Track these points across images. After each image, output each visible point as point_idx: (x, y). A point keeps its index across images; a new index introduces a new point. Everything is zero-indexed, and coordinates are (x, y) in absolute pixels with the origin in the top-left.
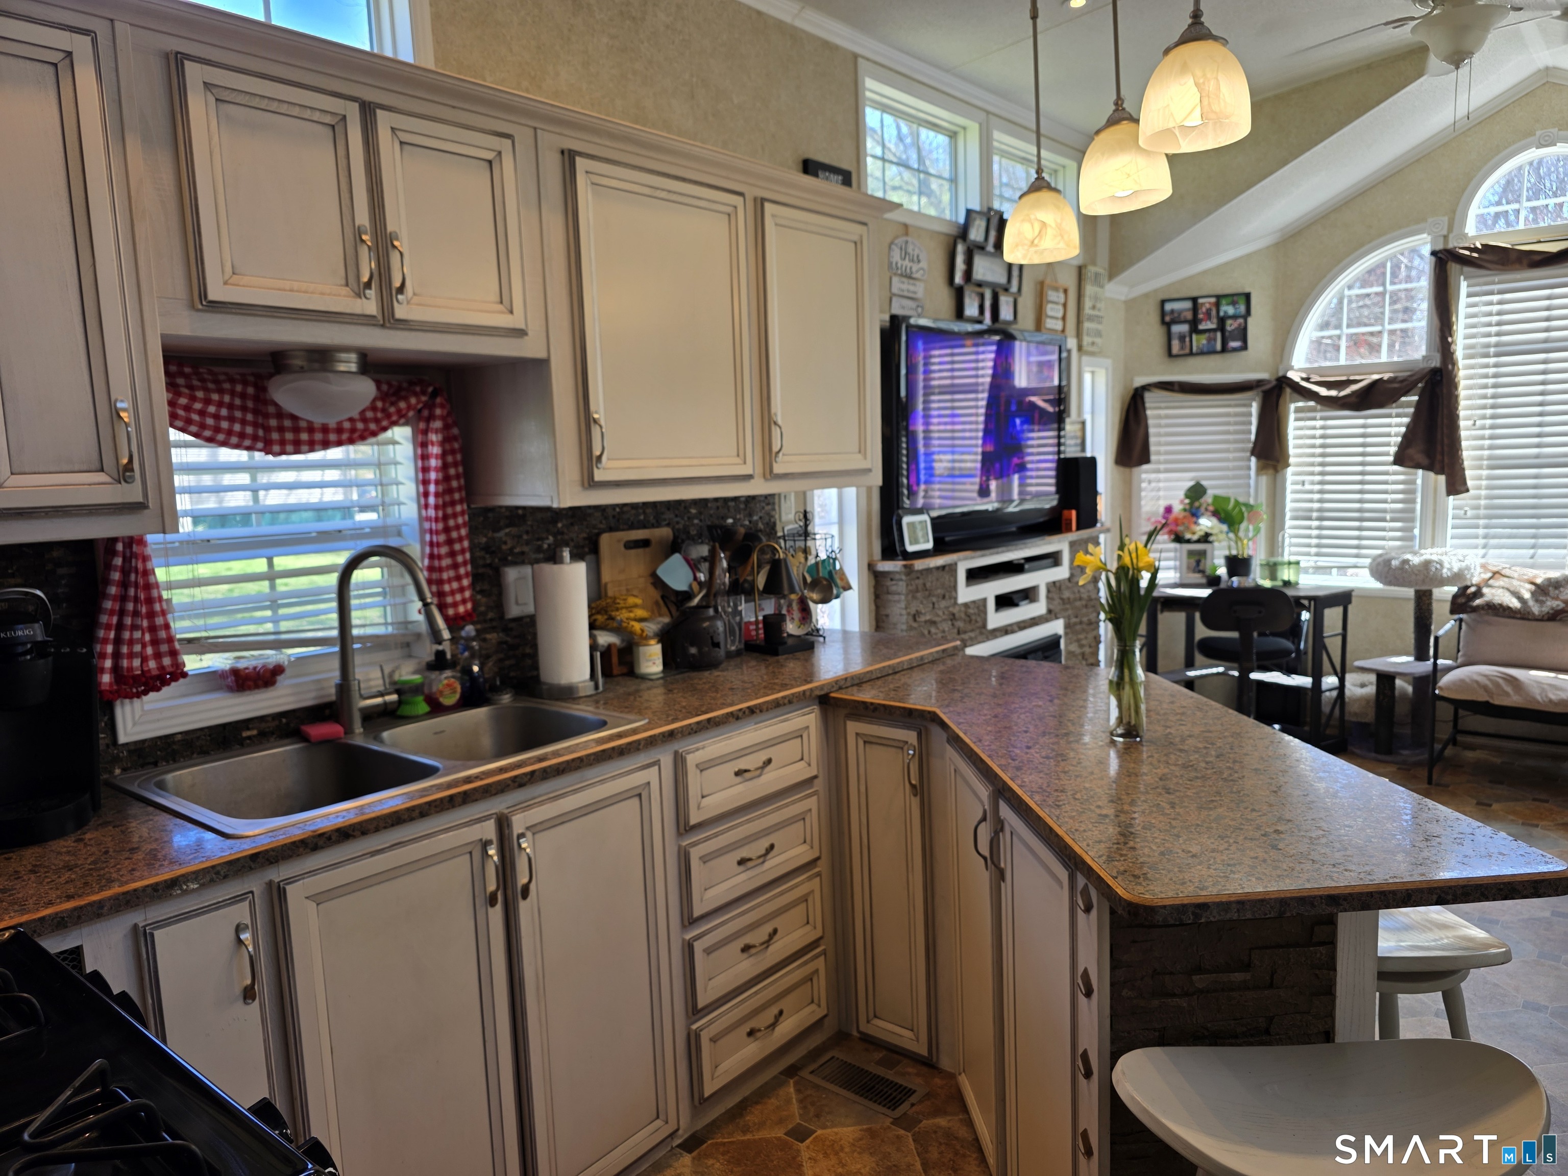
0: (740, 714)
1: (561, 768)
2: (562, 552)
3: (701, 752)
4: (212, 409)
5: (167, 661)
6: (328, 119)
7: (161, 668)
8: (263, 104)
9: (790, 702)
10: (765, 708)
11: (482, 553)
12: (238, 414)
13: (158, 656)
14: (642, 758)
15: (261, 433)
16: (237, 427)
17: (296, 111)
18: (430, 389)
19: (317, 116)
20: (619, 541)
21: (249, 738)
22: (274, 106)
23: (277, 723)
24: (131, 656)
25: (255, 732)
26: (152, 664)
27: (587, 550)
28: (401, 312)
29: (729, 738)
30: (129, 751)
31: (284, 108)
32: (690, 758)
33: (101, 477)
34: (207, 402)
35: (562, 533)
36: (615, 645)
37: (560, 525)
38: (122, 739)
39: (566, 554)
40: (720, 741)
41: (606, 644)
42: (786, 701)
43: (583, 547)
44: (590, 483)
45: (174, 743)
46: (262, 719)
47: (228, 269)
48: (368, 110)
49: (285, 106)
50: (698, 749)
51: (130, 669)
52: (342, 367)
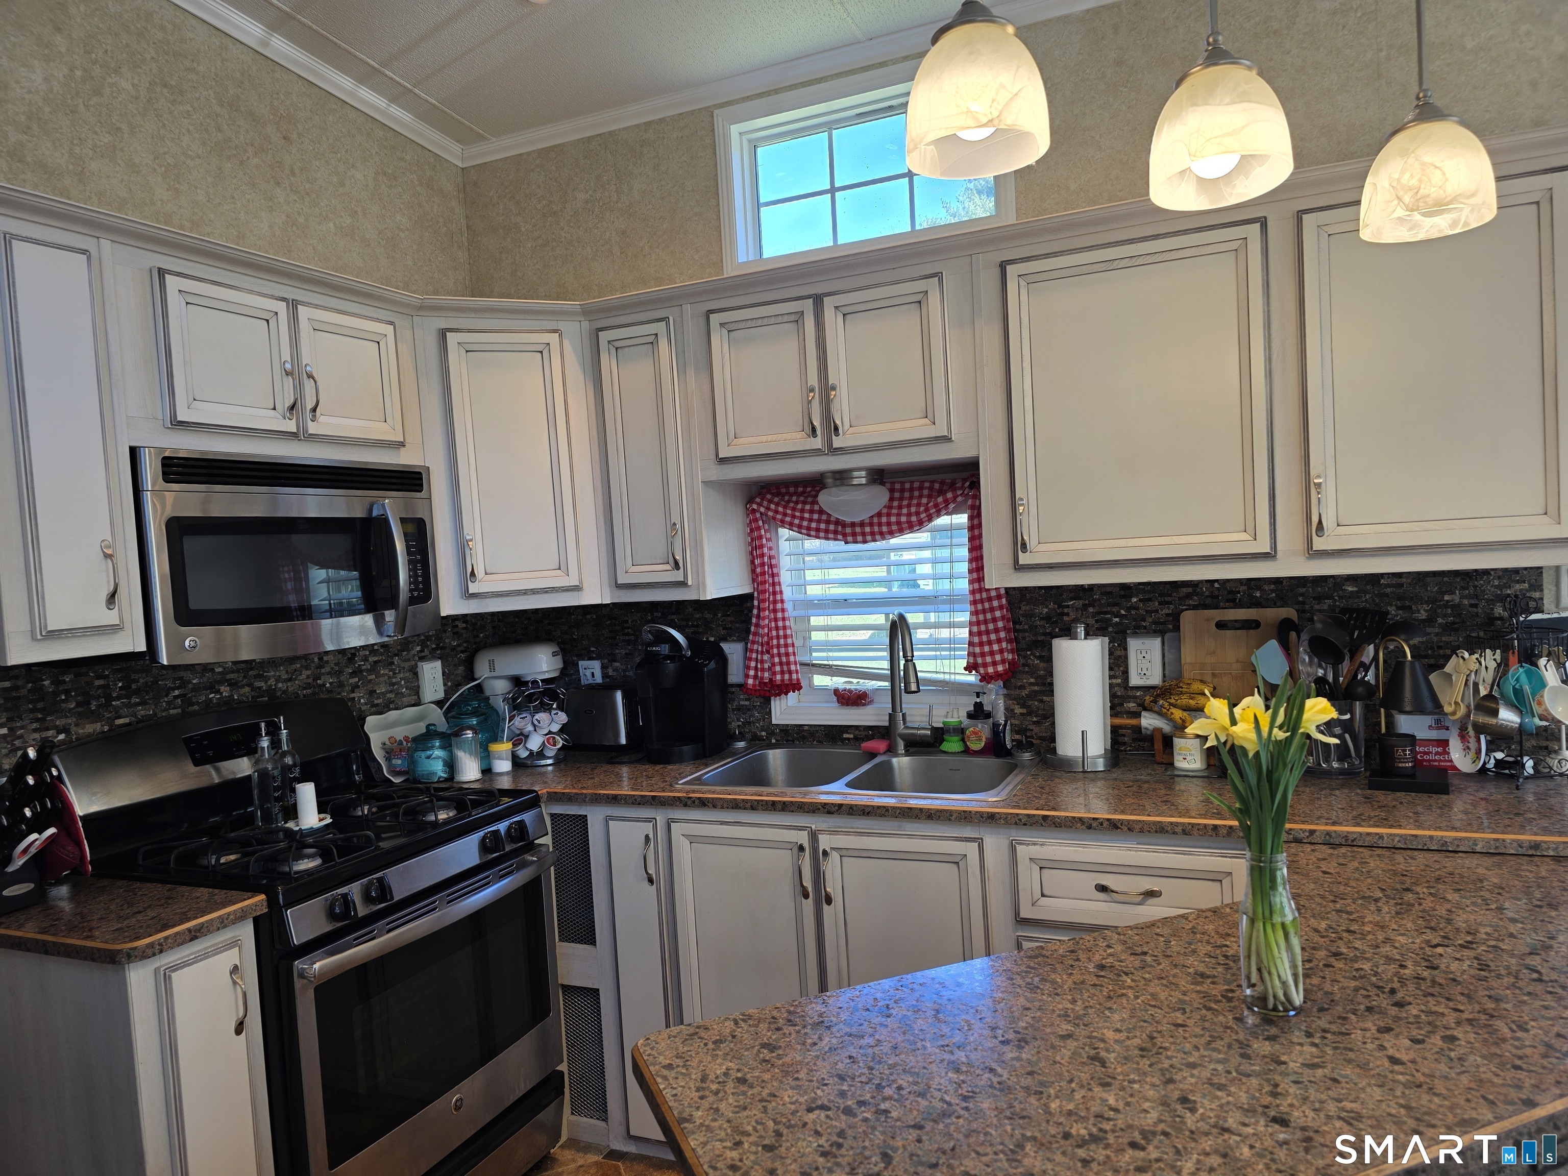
0: (1094, 825)
1: (867, 810)
2: (1077, 628)
3: (1038, 847)
4: (807, 515)
5: (787, 677)
6: (793, 318)
7: (783, 680)
8: (753, 324)
9: (1185, 832)
10: (1137, 827)
11: (1043, 622)
12: (816, 516)
13: (782, 672)
14: (968, 831)
15: (840, 528)
16: (823, 526)
17: (772, 320)
18: (967, 484)
19: (786, 318)
20: (1208, 620)
21: (848, 739)
22: (760, 322)
23: (866, 733)
24: (763, 670)
25: (852, 736)
26: (778, 677)
27: (1170, 627)
28: (837, 442)
29: (1085, 846)
30: (781, 730)
31: (765, 321)
32: (1020, 849)
33: (668, 567)
34: (802, 511)
35: (1137, 608)
36: (1159, 730)
37: (1134, 600)
38: (774, 722)
39: (1081, 630)
40: (1069, 845)
41: (1151, 728)
42: (1179, 829)
43: (1164, 623)
44: (1018, 567)
45: (804, 731)
46: (857, 727)
47: (732, 435)
48: (818, 300)
49: (766, 319)
50: (1035, 844)
51: (762, 678)
52: (855, 482)
